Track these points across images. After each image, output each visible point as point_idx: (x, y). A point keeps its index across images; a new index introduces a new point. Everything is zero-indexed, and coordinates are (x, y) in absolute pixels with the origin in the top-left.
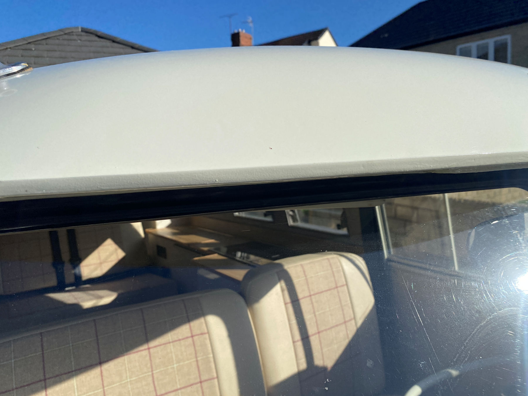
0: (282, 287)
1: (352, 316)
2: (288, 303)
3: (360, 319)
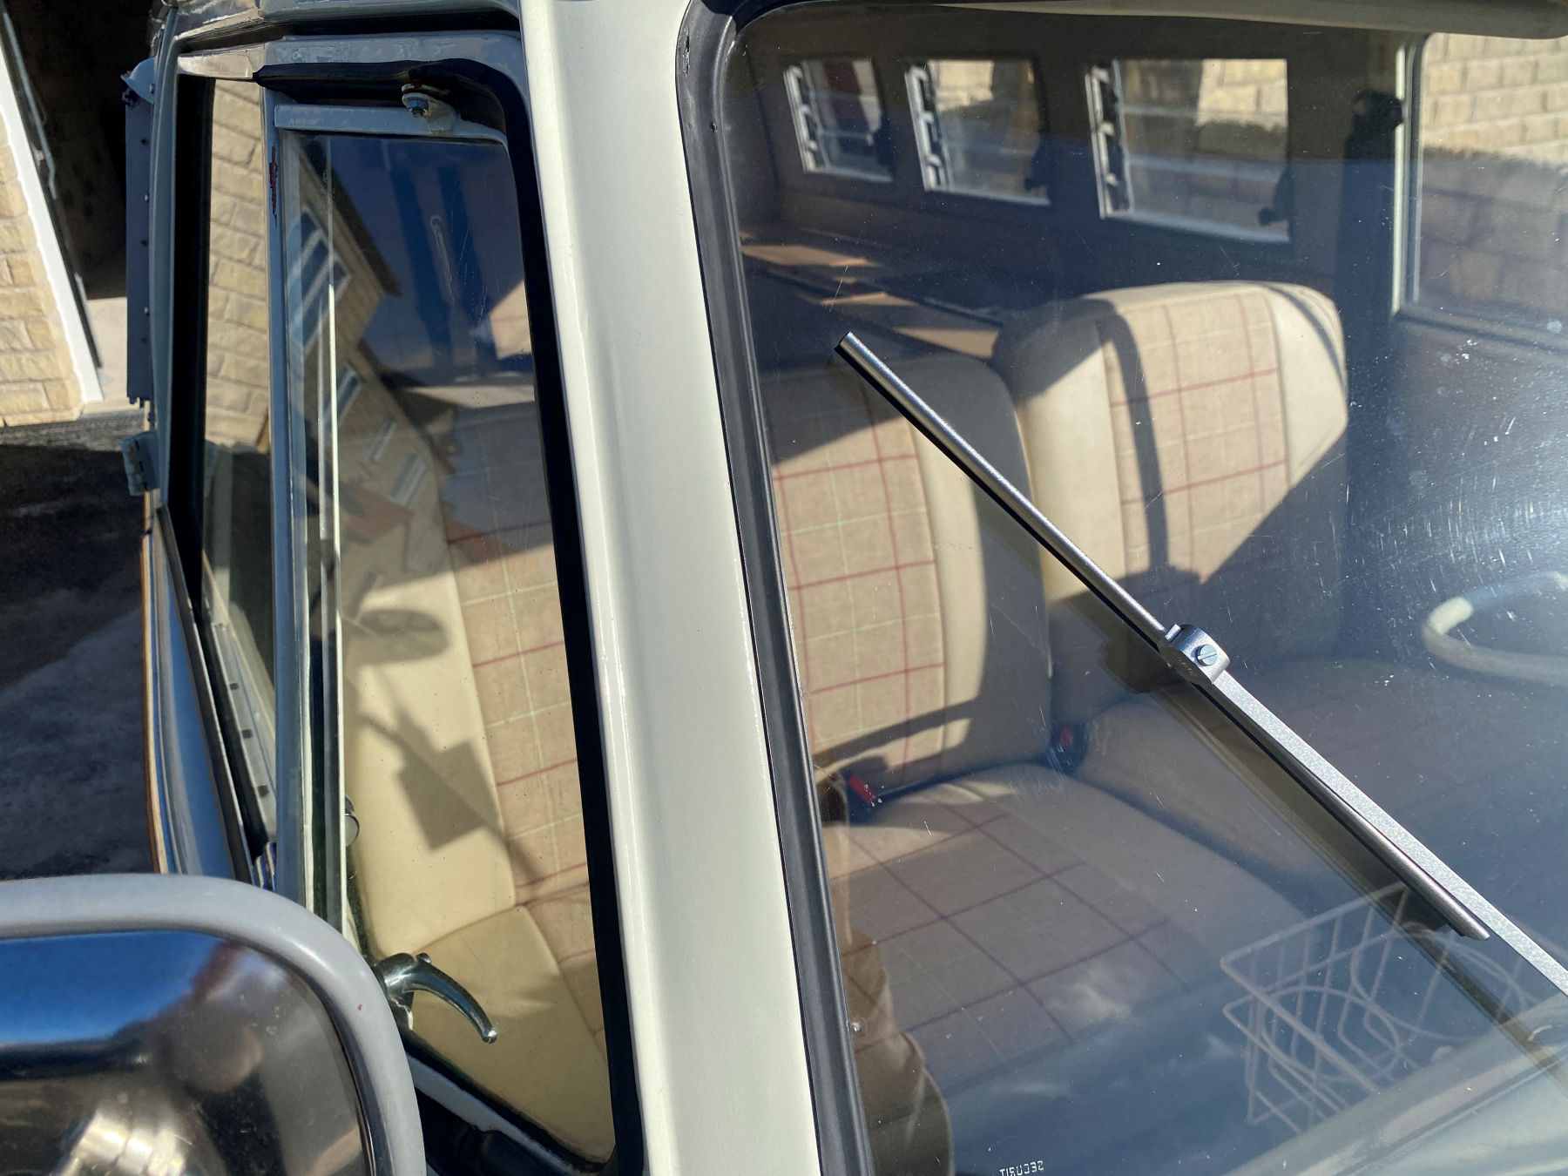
0: (1106, 361)
1: (1282, 456)
2: (1119, 404)
3: (1301, 464)
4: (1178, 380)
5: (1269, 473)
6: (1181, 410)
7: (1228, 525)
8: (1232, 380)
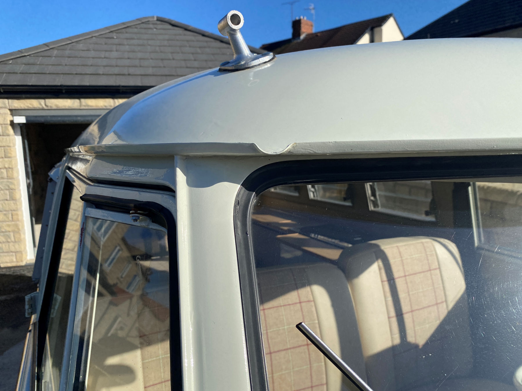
0: (379, 266)
1: (444, 300)
3: (451, 302)
4: (405, 273)
5: (440, 306)
6: (407, 283)
7: (427, 326)
8: (424, 272)
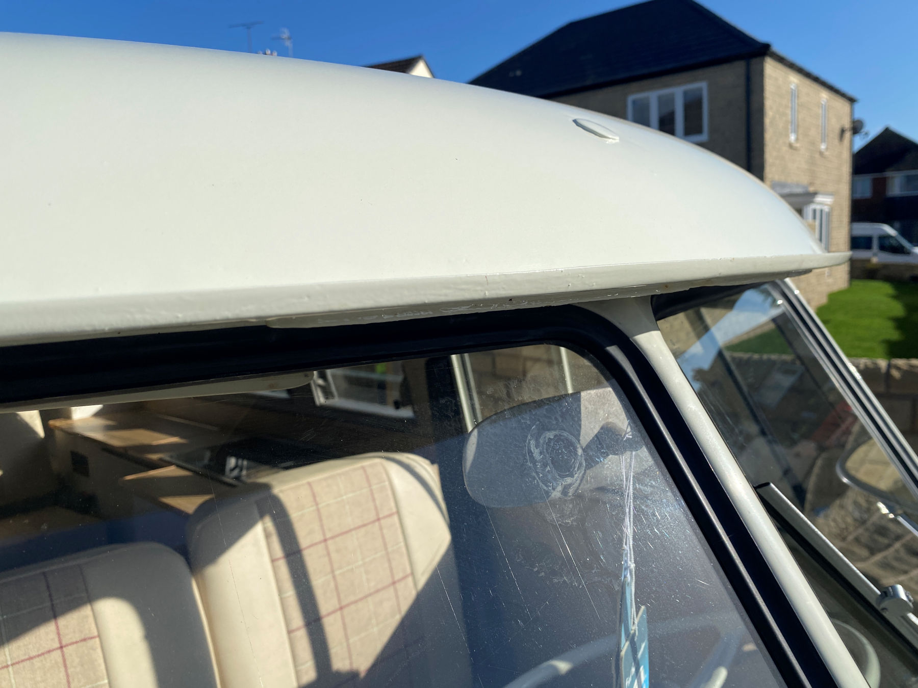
0: (265, 530)
1: (408, 571)
2: (278, 559)
3: (423, 574)
4: (324, 534)
5: (400, 586)
6: (329, 554)
7: (375, 630)
8: (364, 525)
